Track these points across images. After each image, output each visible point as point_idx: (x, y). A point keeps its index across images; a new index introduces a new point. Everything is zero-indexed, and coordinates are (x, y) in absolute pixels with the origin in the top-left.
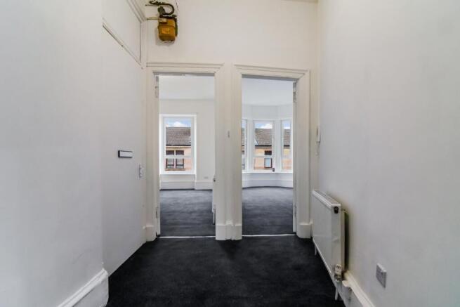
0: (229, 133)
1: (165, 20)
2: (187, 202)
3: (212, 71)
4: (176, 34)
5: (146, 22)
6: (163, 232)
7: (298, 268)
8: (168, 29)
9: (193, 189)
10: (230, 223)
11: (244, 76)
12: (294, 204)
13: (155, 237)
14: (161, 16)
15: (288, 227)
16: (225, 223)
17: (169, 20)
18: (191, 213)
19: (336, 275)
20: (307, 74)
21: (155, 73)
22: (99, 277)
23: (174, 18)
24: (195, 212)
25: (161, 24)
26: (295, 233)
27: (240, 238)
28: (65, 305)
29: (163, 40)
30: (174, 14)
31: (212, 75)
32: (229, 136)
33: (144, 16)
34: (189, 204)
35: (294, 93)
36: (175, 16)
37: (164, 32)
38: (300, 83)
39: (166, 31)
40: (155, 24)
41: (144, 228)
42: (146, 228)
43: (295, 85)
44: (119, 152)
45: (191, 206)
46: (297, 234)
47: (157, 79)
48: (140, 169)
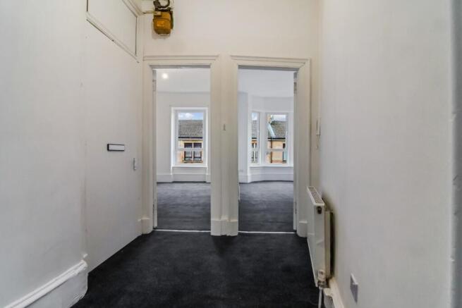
0: (224, 126)
1: (159, 13)
2: (195, 195)
3: (207, 62)
4: (172, 26)
5: (143, 16)
6: (160, 225)
7: (288, 269)
8: (163, 22)
9: (205, 182)
10: (225, 218)
11: (241, 67)
12: (294, 201)
13: (152, 229)
14: (156, 10)
15: (289, 224)
16: (220, 218)
17: (164, 13)
18: (194, 206)
19: (319, 282)
20: (308, 63)
21: (152, 67)
22: (76, 269)
23: (169, 11)
24: (199, 205)
25: (156, 17)
26: (295, 231)
27: (236, 234)
28: (15, 306)
29: (159, 33)
30: (170, 6)
31: (208, 66)
32: (224, 129)
33: (140, 11)
34: (195, 197)
35: (295, 84)
36: (170, 9)
37: (158, 25)
38: (301, 73)
39: (160, 24)
40: (151, 17)
41: (139, 220)
42: (142, 221)
43: (295, 75)
44: (108, 145)
45: (197, 199)
46: (298, 232)
47: (154, 73)
48: (134, 162)
